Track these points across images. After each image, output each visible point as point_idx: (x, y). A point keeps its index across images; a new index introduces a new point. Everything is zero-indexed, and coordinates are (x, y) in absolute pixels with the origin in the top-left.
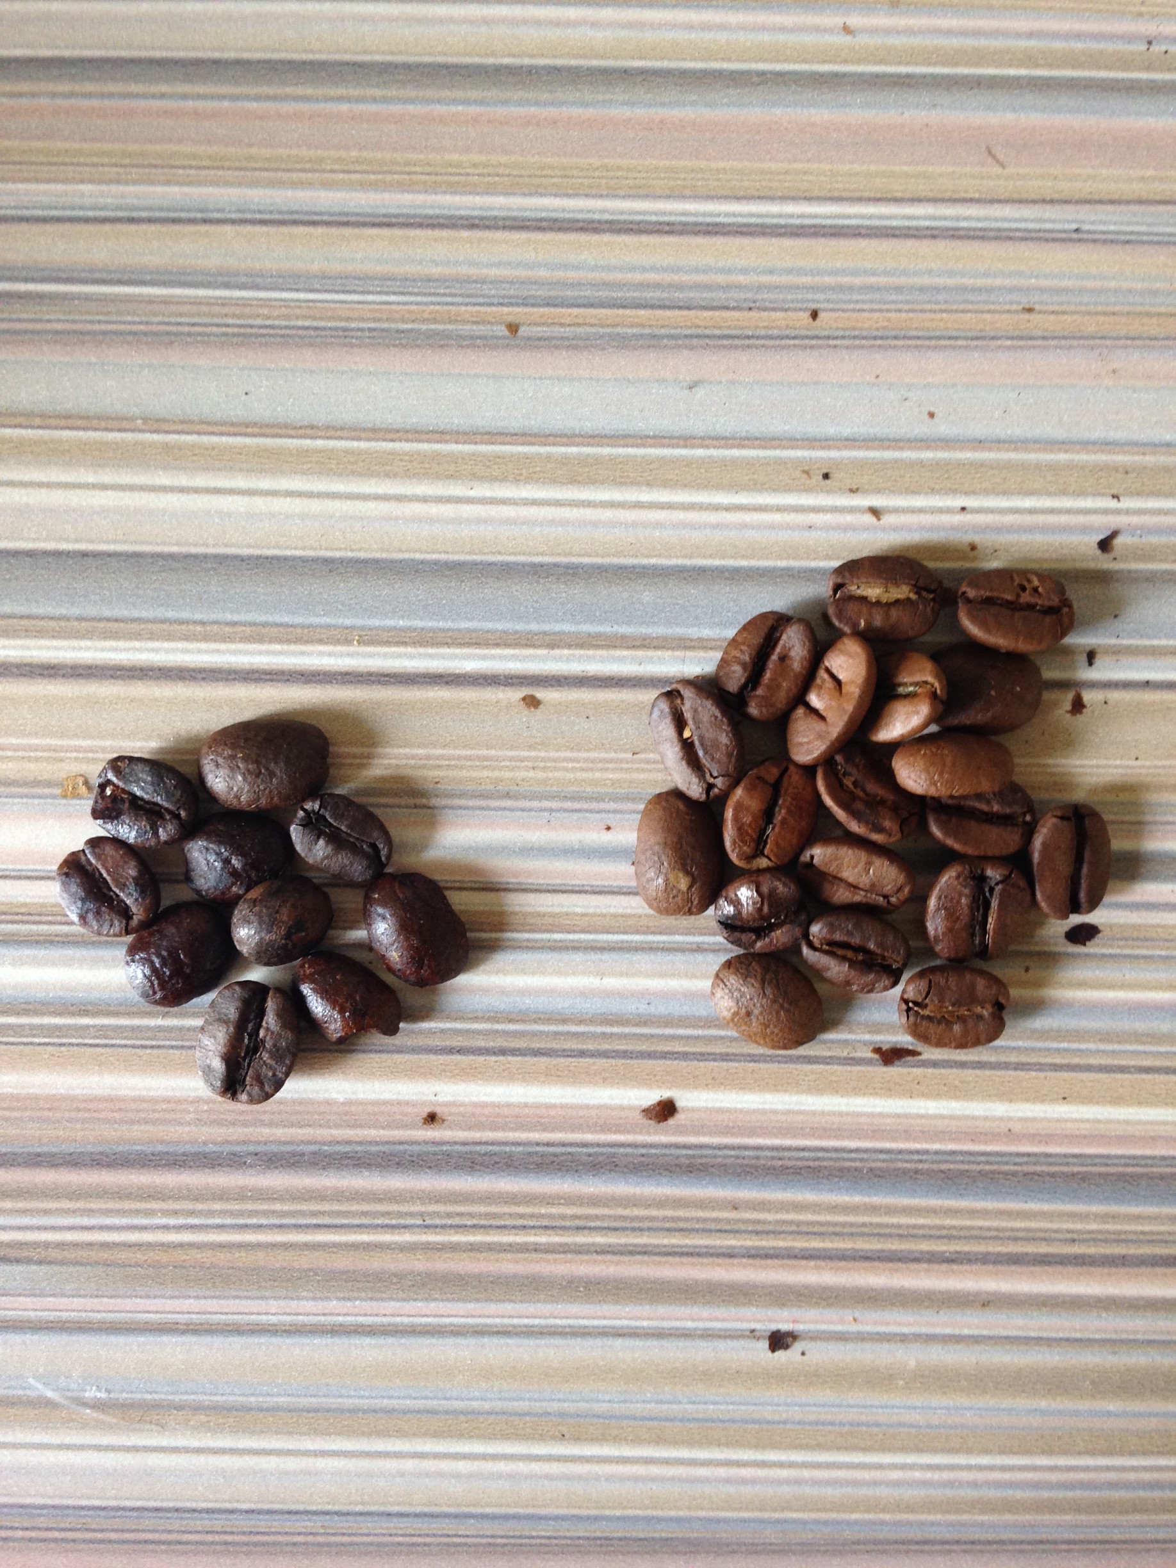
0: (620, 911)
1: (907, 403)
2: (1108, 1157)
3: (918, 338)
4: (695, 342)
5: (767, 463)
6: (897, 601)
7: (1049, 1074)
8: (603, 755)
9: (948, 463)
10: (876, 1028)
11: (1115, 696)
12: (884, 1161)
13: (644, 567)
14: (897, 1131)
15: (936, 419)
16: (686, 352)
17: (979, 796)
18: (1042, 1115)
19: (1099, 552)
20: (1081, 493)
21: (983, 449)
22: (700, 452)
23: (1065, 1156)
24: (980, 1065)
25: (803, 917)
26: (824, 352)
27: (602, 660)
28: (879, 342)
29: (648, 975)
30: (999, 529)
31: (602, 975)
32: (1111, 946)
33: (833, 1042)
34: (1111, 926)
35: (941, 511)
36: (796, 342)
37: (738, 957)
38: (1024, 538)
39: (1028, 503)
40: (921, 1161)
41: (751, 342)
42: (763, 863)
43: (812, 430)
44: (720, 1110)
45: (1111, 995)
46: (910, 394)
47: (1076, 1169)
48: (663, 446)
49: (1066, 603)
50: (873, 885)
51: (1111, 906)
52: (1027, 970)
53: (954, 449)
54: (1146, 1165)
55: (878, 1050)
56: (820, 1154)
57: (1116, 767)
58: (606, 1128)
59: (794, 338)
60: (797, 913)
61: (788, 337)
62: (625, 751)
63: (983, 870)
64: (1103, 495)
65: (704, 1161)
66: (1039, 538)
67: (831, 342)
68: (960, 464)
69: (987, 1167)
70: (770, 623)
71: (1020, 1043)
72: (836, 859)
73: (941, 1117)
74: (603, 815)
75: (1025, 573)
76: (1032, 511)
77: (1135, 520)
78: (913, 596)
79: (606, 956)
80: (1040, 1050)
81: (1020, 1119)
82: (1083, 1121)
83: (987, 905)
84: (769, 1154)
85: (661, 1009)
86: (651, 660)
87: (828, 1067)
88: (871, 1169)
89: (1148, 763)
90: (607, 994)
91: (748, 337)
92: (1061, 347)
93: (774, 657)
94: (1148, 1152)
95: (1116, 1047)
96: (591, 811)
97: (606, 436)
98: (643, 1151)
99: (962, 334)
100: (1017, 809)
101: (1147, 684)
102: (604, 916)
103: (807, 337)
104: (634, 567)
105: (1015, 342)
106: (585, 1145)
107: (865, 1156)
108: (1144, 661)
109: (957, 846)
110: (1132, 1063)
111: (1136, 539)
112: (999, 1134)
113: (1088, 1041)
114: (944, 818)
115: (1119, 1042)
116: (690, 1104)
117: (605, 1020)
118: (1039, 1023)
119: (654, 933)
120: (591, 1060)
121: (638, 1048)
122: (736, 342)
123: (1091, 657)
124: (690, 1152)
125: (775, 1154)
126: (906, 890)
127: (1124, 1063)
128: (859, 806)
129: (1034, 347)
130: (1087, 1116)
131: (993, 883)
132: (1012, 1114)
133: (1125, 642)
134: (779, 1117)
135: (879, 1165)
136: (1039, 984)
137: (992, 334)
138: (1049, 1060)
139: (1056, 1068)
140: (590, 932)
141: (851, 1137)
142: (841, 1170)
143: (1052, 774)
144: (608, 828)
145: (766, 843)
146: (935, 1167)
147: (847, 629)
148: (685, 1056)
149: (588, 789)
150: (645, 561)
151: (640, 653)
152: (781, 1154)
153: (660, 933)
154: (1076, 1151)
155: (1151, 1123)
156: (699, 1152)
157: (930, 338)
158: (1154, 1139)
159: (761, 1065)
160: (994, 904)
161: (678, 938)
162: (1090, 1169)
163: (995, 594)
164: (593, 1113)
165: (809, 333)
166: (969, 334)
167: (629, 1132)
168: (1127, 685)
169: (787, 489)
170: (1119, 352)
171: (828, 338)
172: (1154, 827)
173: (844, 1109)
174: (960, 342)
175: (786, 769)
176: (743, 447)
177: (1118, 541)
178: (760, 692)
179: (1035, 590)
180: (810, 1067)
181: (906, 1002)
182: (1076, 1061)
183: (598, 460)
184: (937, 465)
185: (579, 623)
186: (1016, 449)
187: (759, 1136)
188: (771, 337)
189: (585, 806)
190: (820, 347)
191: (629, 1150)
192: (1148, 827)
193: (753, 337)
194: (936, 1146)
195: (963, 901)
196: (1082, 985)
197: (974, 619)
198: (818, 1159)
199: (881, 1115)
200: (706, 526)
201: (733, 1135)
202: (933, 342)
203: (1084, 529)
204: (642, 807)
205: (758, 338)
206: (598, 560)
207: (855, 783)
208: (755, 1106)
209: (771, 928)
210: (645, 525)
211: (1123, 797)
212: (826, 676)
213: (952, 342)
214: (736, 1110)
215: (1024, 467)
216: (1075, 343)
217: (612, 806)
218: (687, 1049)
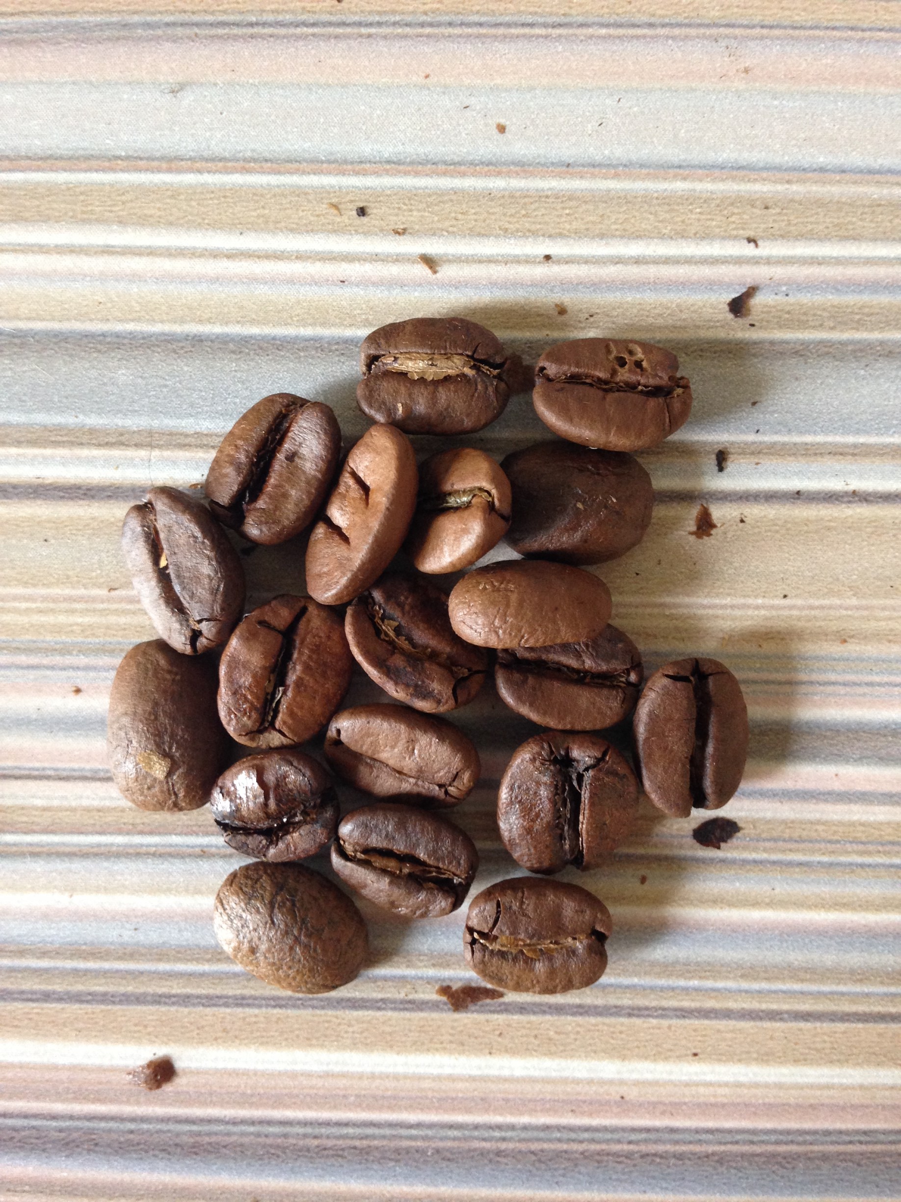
0: (96, 803)
1: (468, 113)
2: (754, 1132)
3: (481, 25)
4: (180, 31)
5: (281, 193)
6: (447, 379)
7: (674, 1022)
8: (68, 591)
9: (526, 194)
10: (443, 960)
11: (753, 511)
12: (455, 1139)
13: (117, 335)
14: (473, 1099)
15: (508, 135)
16: (168, 45)
17: (565, 647)
18: (665, 1077)
19: (731, 316)
20: (705, 236)
21: (572, 175)
22: (190, 178)
23: (697, 1131)
24: (581, 1010)
25: (328, 814)
26: (353, 43)
27: (64, 462)
28: (428, 30)
29: (136, 890)
30: (596, 285)
31: (72, 890)
32: (756, 849)
33: (385, 979)
34: (754, 823)
35: (517, 260)
36: (315, 30)
37: (247, 868)
38: (630, 297)
39: (635, 249)
40: (504, 1139)
41: (255, 30)
42: (275, 739)
43: (341, 148)
44: (235, 1073)
45: (756, 915)
46: (472, 101)
47: (711, 1149)
48: (139, 170)
49: (682, 384)
50: (420, 771)
51: (751, 795)
52: (643, 880)
53: (532, 175)
54: (805, 1143)
55: (445, 990)
56: (370, 1131)
57: (757, 607)
58: (80, 1095)
59: (314, 25)
60: (321, 807)
61: (304, 24)
62: (99, 586)
63: (567, 750)
64: (735, 238)
65: (213, 1139)
66: (650, 298)
67: (363, 30)
68: (542, 197)
69: (594, 1147)
70: (277, 408)
71: (636, 980)
72: (368, 735)
73: (532, 1080)
74: (71, 673)
75: (625, 345)
76: (638, 261)
77: (778, 272)
78: (467, 371)
79: (77, 865)
80: (662, 989)
81: (637, 1083)
82: (720, 1085)
83: (576, 798)
84: (301, 1130)
85: (153, 936)
86: (131, 462)
87: (379, 1014)
88: (437, 1151)
89: (799, 602)
90: (78, 917)
91: (251, 25)
92: (673, 38)
93: (281, 456)
94: (807, 1125)
95: (764, 985)
96: (52, 668)
97: (61, 158)
98: (132, 1126)
99: (541, 20)
100: (617, 666)
101: (798, 495)
102: (73, 810)
103: (331, 24)
104: (104, 335)
105: (612, 31)
106: (54, 1117)
107: (430, 1133)
108: (794, 465)
109: (534, 717)
110: (785, 1007)
111: (780, 298)
112: (608, 1103)
113: (727, 978)
114: (517, 676)
115: (767, 979)
116: (194, 1065)
117: (77, 952)
118: (660, 952)
119: (141, 833)
120: (59, 1006)
121: (122, 990)
122: (236, 31)
123: (722, 458)
124: (195, 1128)
125: (309, 1130)
126: (466, 776)
127: (774, 1007)
128: (398, 661)
129: (637, 37)
130: (726, 1079)
131: (581, 769)
132: (626, 1076)
133: (767, 438)
134: (314, 1082)
135: (449, 1144)
136: (661, 899)
137: (580, 19)
138: (673, 1003)
139: (684, 1013)
140: (53, 832)
141: (410, 1108)
142: (397, 1151)
143: (671, 617)
144: (78, 691)
145: (276, 712)
146: (523, 1146)
147: (380, 418)
148: (185, 1000)
149: (49, 638)
150: (119, 327)
151: (116, 453)
152: (317, 1131)
153: (151, 833)
154: (711, 1124)
155: (811, 1087)
156: (206, 1128)
157: (497, 25)
158: (814, 1108)
159: (290, 1012)
160: (585, 795)
161: (175, 839)
162: (729, 1148)
163: (581, 370)
164: (64, 1075)
165: (333, 19)
166: (550, 20)
167: (112, 1101)
168: (770, 497)
169: (310, 229)
170: (751, 44)
171: (360, 24)
172: (810, 689)
173: (401, 1070)
174: (537, 31)
175: (304, 610)
176: (248, 171)
177: (757, 301)
178: (261, 504)
179: (638, 364)
180: (356, 1014)
181: (471, 930)
182: (710, 1004)
183: (52, 190)
184: (512, 197)
185: (29, 412)
186: (616, 176)
187: (287, 1106)
188: (281, 24)
189: (46, 661)
190: (347, 37)
191: (112, 1125)
192: (803, 689)
193: (257, 24)
194: (525, 1120)
195: (544, 793)
196: (717, 901)
197: (550, 402)
198: (366, 1137)
199: (452, 1078)
200: (201, 279)
201: (252, 1105)
202: (501, 31)
203: (711, 285)
204: (118, 661)
205: (264, 24)
206: (56, 326)
207: (398, 630)
208: (281, 1067)
209: (285, 829)
210: (118, 277)
211: (769, 648)
212: (351, 482)
213: (527, 30)
214: (255, 1073)
215: (627, 200)
216: (693, 32)
217: (83, 660)
218: (189, 991)
